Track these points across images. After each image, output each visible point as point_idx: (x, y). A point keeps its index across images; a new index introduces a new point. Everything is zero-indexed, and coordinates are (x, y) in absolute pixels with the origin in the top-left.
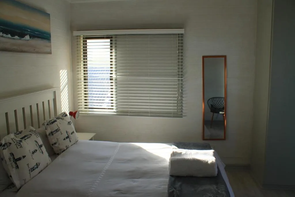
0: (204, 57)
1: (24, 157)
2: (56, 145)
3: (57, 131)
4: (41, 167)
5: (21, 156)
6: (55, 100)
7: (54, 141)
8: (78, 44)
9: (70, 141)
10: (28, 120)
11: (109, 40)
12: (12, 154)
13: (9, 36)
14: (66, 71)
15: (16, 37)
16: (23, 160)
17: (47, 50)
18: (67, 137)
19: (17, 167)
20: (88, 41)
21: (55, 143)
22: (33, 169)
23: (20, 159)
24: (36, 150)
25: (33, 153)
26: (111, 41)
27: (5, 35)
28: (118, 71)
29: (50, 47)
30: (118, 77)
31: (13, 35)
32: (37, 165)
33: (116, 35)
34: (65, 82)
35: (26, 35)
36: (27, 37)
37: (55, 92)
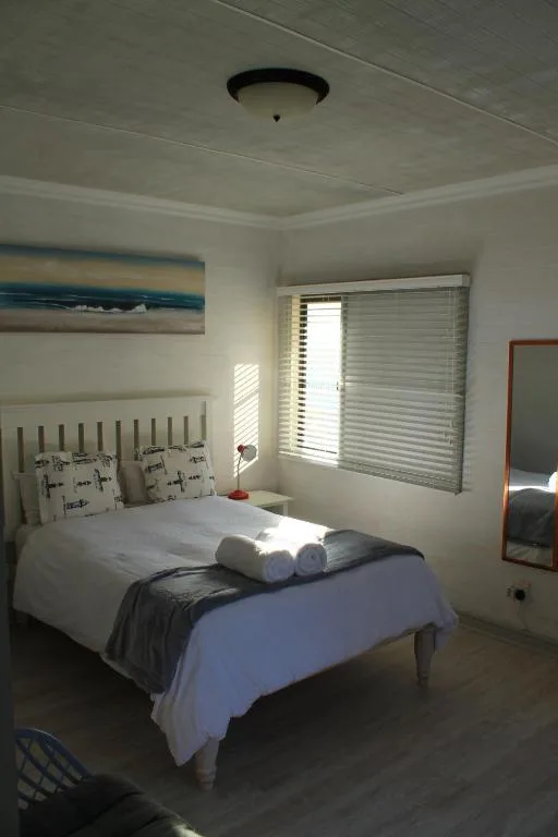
0: (513, 344)
1: (61, 484)
2: (152, 490)
3: (158, 466)
4: (87, 509)
5: (56, 482)
6: (203, 418)
7: (149, 483)
8: (288, 314)
9: (182, 490)
10: (128, 442)
11: (338, 305)
12: (46, 477)
13: (101, 309)
14: (257, 366)
15: (115, 310)
16: (58, 488)
17: (194, 326)
18: (179, 482)
19: (49, 496)
20: (310, 306)
21: (152, 487)
22: (71, 506)
23: (54, 486)
24: (89, 483)
25: (80, 484)
26: (344, 306)
27: (91, 309)
28: (348, 371)
29: (202, 320)
30: (347, 384)
31: (108, 306)
32: (82, 503)
33: (347, 293)
34: (251, 388)
35: (139, 304)
36: (141, 308)
37: (205, 404)
